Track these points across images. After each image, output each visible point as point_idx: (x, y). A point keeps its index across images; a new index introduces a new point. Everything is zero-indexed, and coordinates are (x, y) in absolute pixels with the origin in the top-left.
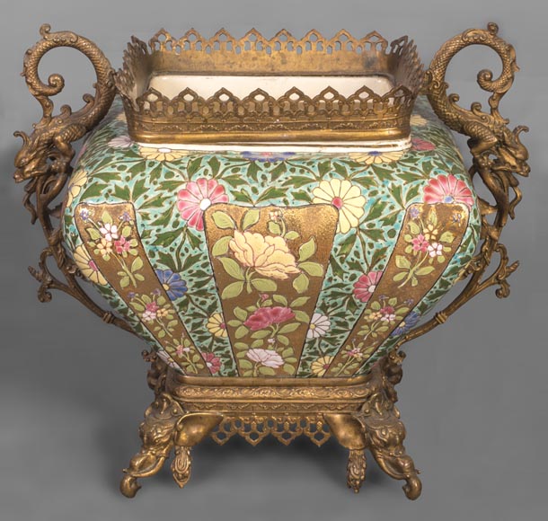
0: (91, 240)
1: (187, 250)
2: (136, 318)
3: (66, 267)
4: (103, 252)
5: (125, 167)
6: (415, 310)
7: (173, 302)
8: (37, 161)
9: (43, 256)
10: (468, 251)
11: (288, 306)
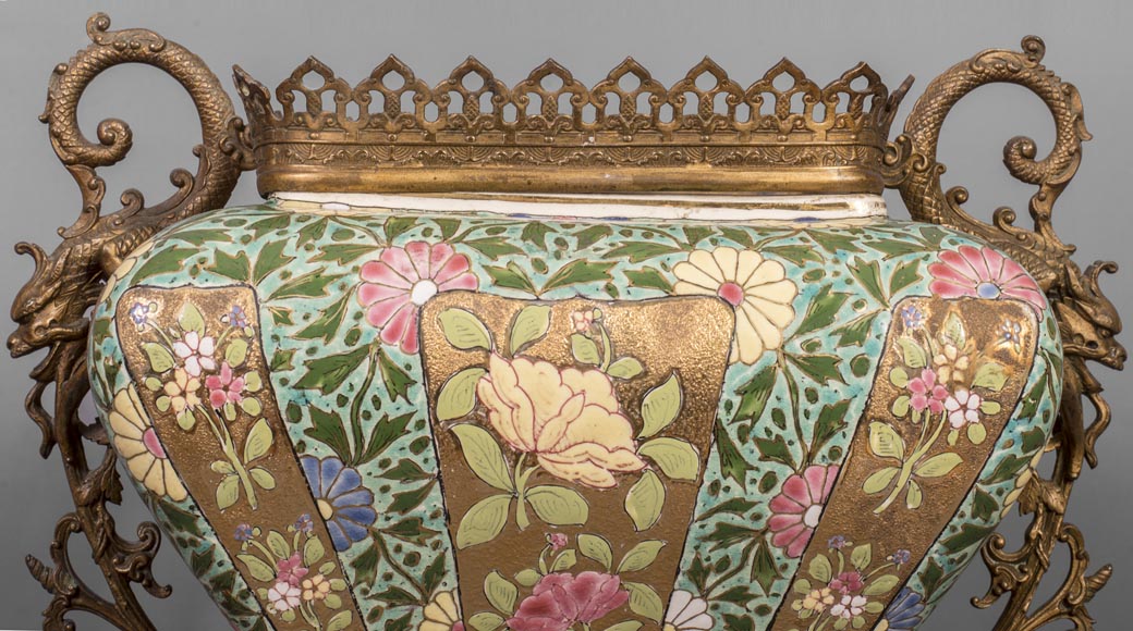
0: (151, 373)
1: (377, 402)
2: (252, 604)
3: (111, 557)
4: (179, 403)
5: (244, 222)
6: (914, 582)
7: (342, 556)
8: (62, 305)
9: (63, 532)
10: (1039, 415)
11: (614, 571)
